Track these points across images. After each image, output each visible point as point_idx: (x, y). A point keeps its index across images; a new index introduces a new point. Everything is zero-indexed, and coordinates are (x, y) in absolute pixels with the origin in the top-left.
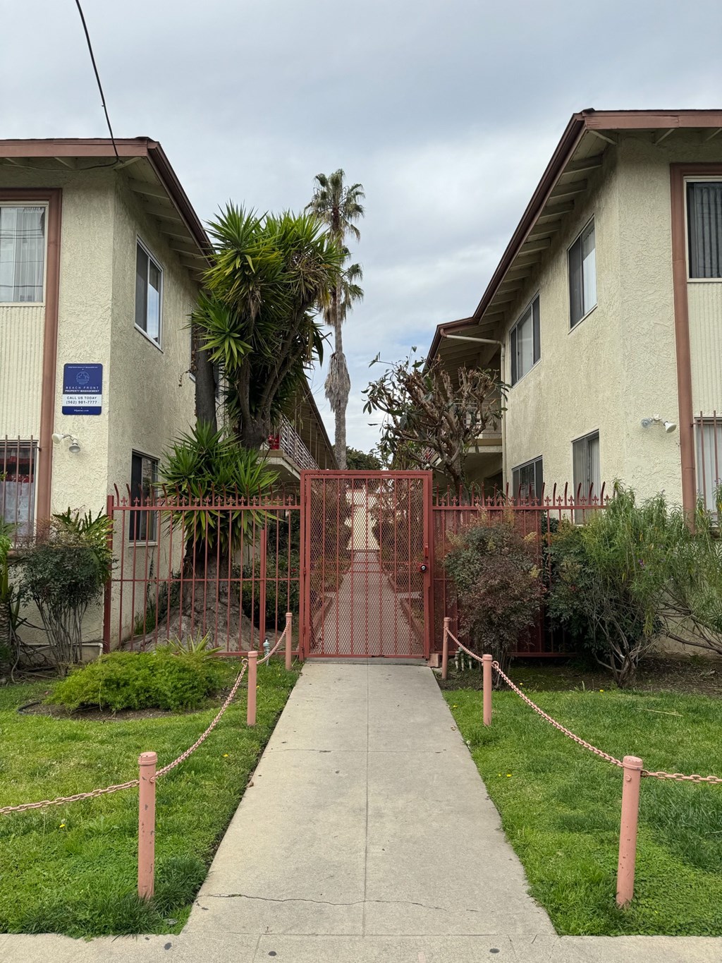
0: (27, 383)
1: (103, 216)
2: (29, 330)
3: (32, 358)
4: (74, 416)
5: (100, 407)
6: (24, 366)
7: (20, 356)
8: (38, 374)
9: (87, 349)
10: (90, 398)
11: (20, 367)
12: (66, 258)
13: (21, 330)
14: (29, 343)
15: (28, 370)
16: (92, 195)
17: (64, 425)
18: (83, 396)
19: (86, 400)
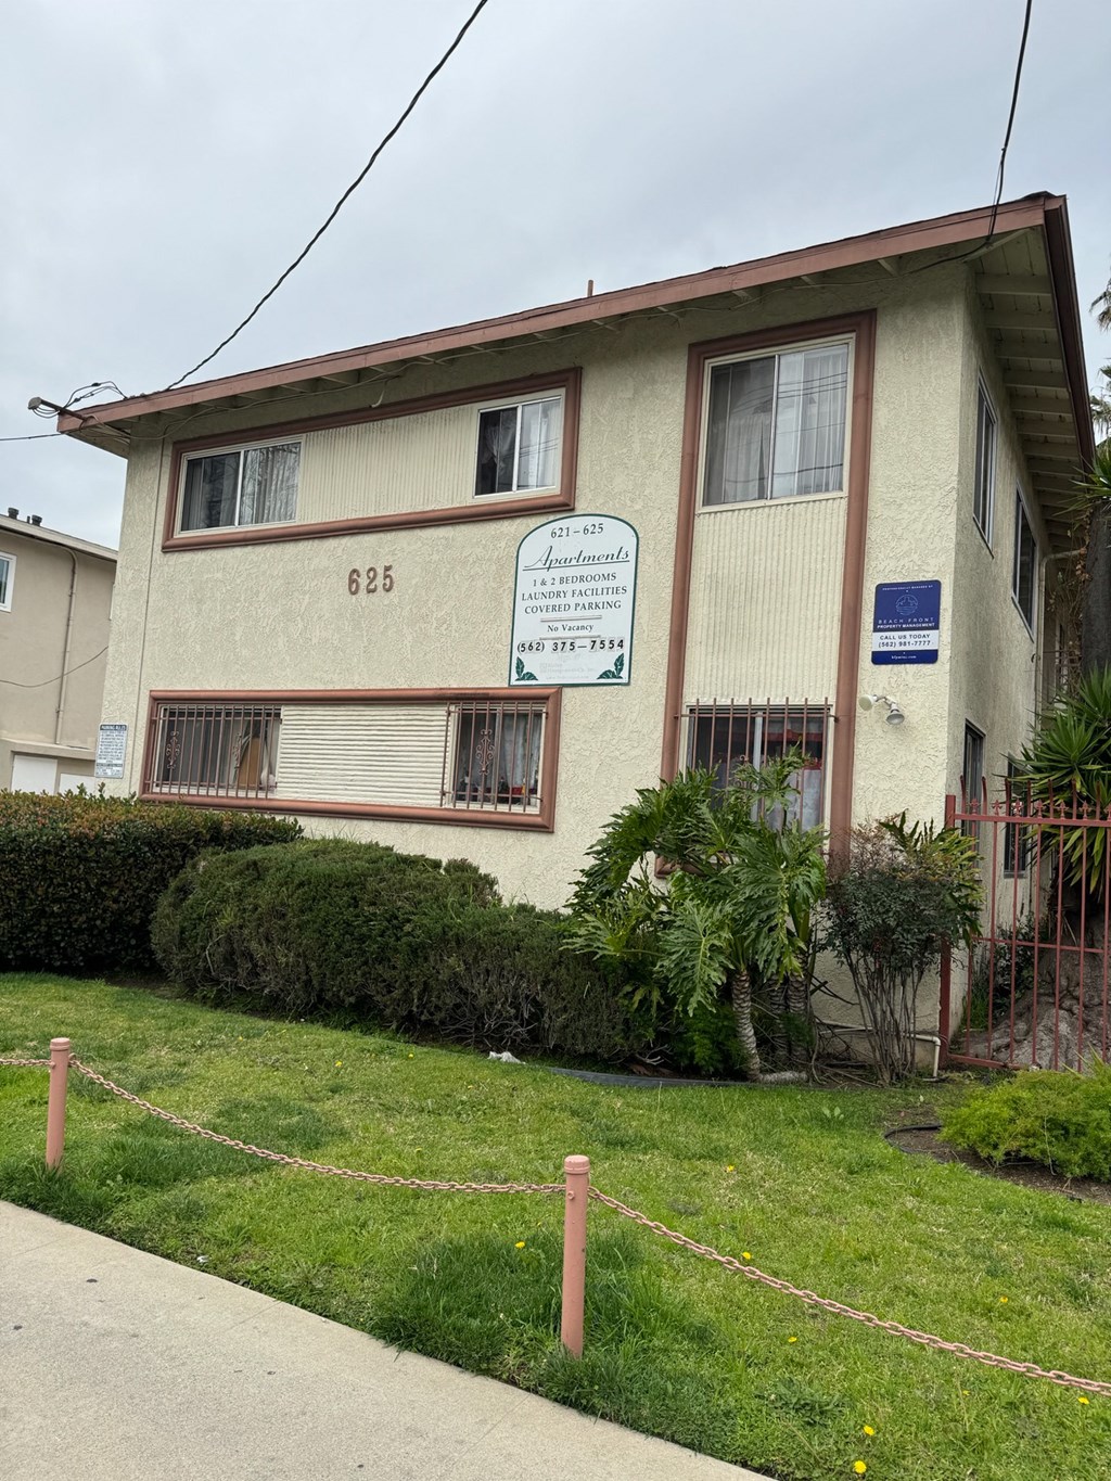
0: (816, 618)
1: (944, 340)
2: (821, 536)
3: (825, 579)
4: (890, 666)
5: (936, 651)
6: (811, 591)
7: (806, 577)
8: (834, 603)
9: (915, 557)
10: (919, 636)
11: (805, 594)
12: (881, 415)
13: (808, 536)
14: (819, 557)
15: (817, 598)
16: (926, 310)
17: (874, 681)
18: (907, 633)
19: (912, 641)
